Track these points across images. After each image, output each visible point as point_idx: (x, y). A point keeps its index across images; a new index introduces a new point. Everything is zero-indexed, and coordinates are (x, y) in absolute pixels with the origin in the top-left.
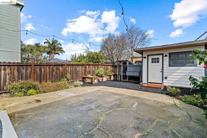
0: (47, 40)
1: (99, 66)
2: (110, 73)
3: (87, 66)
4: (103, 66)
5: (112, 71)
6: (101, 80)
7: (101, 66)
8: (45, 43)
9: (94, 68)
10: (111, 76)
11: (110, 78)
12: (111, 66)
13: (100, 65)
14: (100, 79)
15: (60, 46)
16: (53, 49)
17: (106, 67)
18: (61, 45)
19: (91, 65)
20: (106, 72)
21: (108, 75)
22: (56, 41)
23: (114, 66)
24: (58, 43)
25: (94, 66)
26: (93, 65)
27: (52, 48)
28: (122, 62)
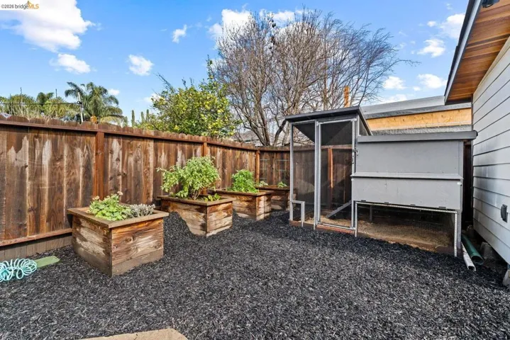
0: (75, 86)
1: (199, 149)
2: (250, 183)
3: (115, 144)
4: (219, 152)
5: (261, 175)
6: (196, 230)
7: (208, 149)
8: (67, 93)
9: (163, 159)
10: (255, 197)
11: (252, 209)
12: (255, 151)
13: (201, 143)
14: (193, 221)
15: (114, 105)
16: (93, 113)
17: (234, 155)
18: (117, 103)
19: (144, 138)
20: (234, 180)
21: (240, 195)
22: (102, 90)
23: (268, 152)
24: (107, 96)
25: (163, 145)
26: (156, 140)
27: (90, 108)
28: (318, 124)
